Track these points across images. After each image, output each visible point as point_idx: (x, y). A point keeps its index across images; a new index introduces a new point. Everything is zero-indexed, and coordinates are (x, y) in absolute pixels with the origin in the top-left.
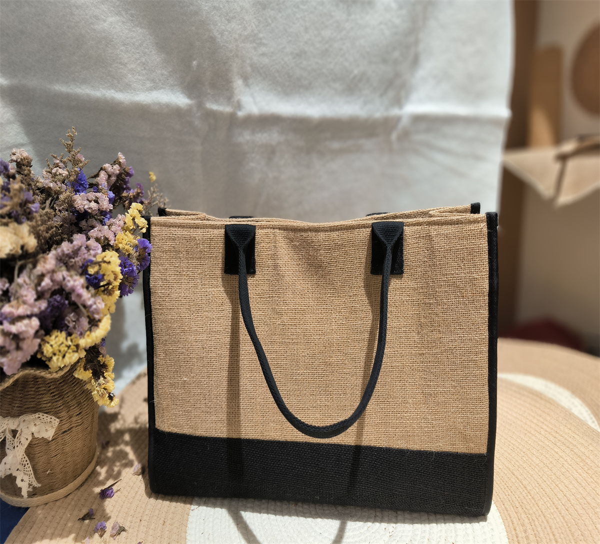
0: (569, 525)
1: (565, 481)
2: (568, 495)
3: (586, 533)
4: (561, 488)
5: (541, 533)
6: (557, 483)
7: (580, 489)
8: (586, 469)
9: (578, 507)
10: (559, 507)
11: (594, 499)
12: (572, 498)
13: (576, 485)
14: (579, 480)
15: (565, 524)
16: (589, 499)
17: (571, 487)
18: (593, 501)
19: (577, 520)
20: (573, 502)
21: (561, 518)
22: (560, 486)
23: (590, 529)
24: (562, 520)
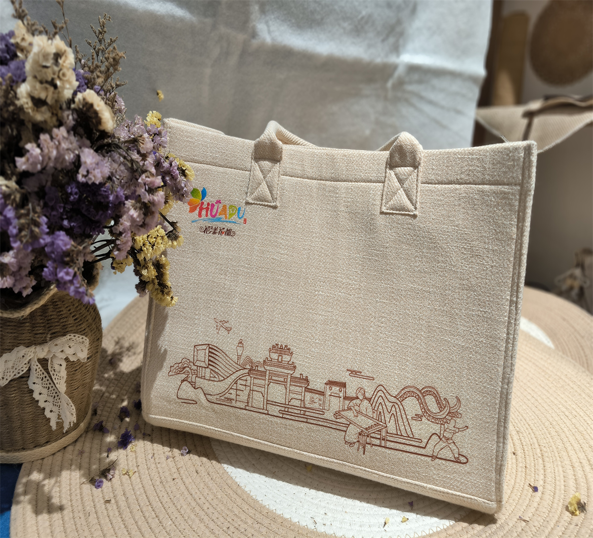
0: (540, 418)
1: (531, 386)
2: (535, 396)
3: (554, 423)
4: (529, 391)
5: (519, 425)
6: (525, 388)
7: (545, 392)
8: (547, 377)
9: (545, 405)
10: (530, 405)
11: (556, 398)
12: (539, 398)
13: (541, 389)
14: (543, 386)
15: (536, 417)
16: (552, 399)
17: (536, 390)
18: (556, 400)
19: (545, 414)
20: (540, 401)
21: (533, 413)
22: (527, 390)
23: (556, 419)
24: (534, 414)
